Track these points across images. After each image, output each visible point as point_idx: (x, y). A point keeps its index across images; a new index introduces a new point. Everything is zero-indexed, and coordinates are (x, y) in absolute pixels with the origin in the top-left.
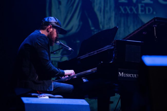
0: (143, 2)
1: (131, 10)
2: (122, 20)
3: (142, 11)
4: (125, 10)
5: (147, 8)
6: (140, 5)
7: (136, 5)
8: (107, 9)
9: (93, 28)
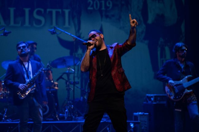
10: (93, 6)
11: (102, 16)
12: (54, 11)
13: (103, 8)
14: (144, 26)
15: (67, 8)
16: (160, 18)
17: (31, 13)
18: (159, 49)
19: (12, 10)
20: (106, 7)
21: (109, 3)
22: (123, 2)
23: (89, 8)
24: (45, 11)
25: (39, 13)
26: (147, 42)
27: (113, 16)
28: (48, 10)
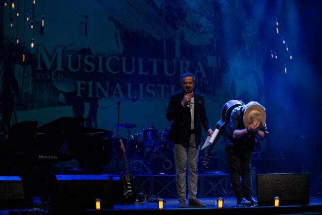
0: (56, 70)
1: (46, 76)
2: (38, 85)
3: (55, 77)
4: (41, 76)
5: (59, 75)
6: (53, 72)
7: (49, 72)
8: (26, 75)
9: (13, 92)
12: (163, 87)
13: (201, 85)
15: (173, 84)
17: (144, 87)
19: (129, 85)
20: (204, 84)
21: (206, 81)
24: (156, 86)
25: (151, 88)
27: (209, 91)
28: (158, 85)
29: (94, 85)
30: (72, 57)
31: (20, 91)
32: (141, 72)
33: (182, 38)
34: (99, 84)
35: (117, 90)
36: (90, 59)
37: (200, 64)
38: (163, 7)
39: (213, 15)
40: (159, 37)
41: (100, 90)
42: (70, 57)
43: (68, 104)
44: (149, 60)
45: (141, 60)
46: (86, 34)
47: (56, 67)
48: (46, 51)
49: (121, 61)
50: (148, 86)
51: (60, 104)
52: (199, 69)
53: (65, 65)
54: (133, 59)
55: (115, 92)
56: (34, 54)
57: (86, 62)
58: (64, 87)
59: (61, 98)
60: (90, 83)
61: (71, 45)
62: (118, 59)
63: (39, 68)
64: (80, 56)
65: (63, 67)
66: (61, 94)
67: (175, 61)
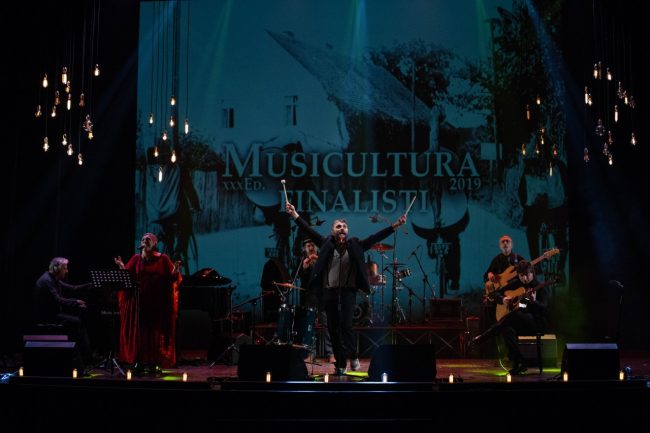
0: (250, 175)
1: (236, 186)
2: (226, 199)
3: (249, 186)
4: (229, 186)
5: (255, 183)
6: (246, 179)
7: (241, 180)
8: (209, 185)
9: (191, 209)
10: (456, 185)
11: (468, 198)
12: (408, 193)
13: (470, 188)
14: (521, 208)
15: (424, 189)
16: (543, 199)
17: (380, 196)
18: (541, 237)
19: (357, 193)
20: (473, 186)
21: (478, 182)
22: (495, 180)
23: (452, 188)
24: (397, 193)
25: (390, 196)
26: (525, 228)
27: (482, 197)
28: (401, 192)
29: (305, 196)
30: (274, 158)
31: (201, 207)
32: (375, 173)
33: (441, 118)
34: (312, 194)
35: (339, 201)
36: (299, 159)
37: (468, 156)
38: (413, 75)
39: (493, 79)
40: (404, 120)
41: (313, 202)
42: (270, 156)
43: (268, 222)
44: (389, 154)
45: (375, 156)
46: (295, 123)
47: (251, 172)
48: (237, 150)
49: (345, 158)
50: (386, 192)
51: (256, 224)
52: (467, 165)
53: (263, 169)
54: (364, 154)
55: (336, 204)
56: (221, 155)
57: (295, 163)
58: (263, 200)
59: (259, 215)
60: (300, 193)
61: (272, 140)
62: (341, 155)
63: (227, 174)
64: (285, 155)
65: (260, 172)
66: (257, 209)
67: (428, 154)
